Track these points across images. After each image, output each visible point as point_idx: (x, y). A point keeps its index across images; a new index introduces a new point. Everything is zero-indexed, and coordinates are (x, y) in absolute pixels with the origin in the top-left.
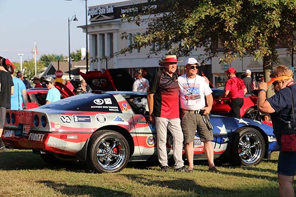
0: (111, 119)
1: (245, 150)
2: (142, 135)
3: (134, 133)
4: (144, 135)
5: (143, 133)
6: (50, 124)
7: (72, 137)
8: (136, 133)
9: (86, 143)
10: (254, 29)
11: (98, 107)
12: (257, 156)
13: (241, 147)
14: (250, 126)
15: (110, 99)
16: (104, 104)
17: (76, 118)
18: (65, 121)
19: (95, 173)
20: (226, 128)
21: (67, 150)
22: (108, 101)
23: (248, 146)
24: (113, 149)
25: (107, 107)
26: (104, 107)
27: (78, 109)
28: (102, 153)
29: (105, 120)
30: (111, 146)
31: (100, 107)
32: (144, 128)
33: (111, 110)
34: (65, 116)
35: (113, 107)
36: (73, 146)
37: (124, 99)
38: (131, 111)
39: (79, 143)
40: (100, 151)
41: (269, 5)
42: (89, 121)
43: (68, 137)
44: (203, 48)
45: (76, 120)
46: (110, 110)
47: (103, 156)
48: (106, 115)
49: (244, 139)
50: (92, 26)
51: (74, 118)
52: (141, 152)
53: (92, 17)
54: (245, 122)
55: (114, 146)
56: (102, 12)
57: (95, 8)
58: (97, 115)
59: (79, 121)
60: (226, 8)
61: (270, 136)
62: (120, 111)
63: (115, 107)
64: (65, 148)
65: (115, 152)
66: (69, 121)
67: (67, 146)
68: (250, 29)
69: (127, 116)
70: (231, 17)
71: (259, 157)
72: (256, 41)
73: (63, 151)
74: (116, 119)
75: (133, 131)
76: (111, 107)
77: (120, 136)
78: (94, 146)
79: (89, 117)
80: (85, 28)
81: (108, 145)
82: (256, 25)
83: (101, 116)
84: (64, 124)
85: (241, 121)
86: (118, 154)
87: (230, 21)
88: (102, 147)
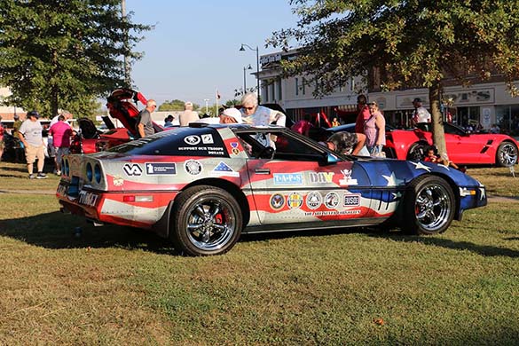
0: (211, 168)
1: (425, 210)
2: (262, 193)
3: (249, 190)
4: (266, 193)
5: (264, 190)
6: (106, 179)
7: (144, 199)
8: (252, 190)
9: (168, 208)
10: (422, 48)
11: (190, 148)
12: (443, 219)
13: (419, 205)
14: (433, 173)
15: (210, 136)
16: (201, 144)
17: (151, 167)
18: (130, 172)
19: (185, 256)
20: (397, 177)
21: (137, 219)
22: (208, 138)
23: (430, 204)
24: (214, 217)
25: (205, 148)
26: (200, 148)
27: (157, 152)
28: (197, 224)
29: (200, 170)
30: (212, 211)
31: (193, 148)
32: (265, 181)
33: (212, 153)
34: (131, 164)
35: (215, 149)
36: (146, 213)
37: (233, 135)
38: (244, 155)
39: (157, 209)
40: (194, 219)
41: (439, 19)
42: (173, 172)
43: (137, 199)
44: (360, 77)
45: (151, 170)
46: (210, 153)
47: (199, 228)
48: (202, 161)
49: (424, 194)
50: (263, 73)
51: (148, 168)
52: (262, 220)
53: (263, 65)
54: (426, 168)
55: (217, 211)
56: (272, 60)
57: (266, 57)
58: (187, 161)
59: (155, 173)
60: (388, 26)
61: (463, 188)
62: (226, 155)
63: (219, 149)
64: (133, 217)
65: (218, 221)
66: (138, 172)
67: (135, 214)
68: (417, 47)
69: (237, 163)
70: (393, 36)
71: (445, 220)
72: (423, 64)
73: (130, 221)
74: (219, 167)
75: (247, 186)
76: (212, 149)
77: (226, 195)
78: (182, 212)
79: (173, 165)
80: (257, 74)
81: (206, 211)
82: (423, 43)
83: (192, 163)
84: (130, 178)
85: (419, 165)
86: (223, 224)
87: (392, 40)
88: (196, 213)
